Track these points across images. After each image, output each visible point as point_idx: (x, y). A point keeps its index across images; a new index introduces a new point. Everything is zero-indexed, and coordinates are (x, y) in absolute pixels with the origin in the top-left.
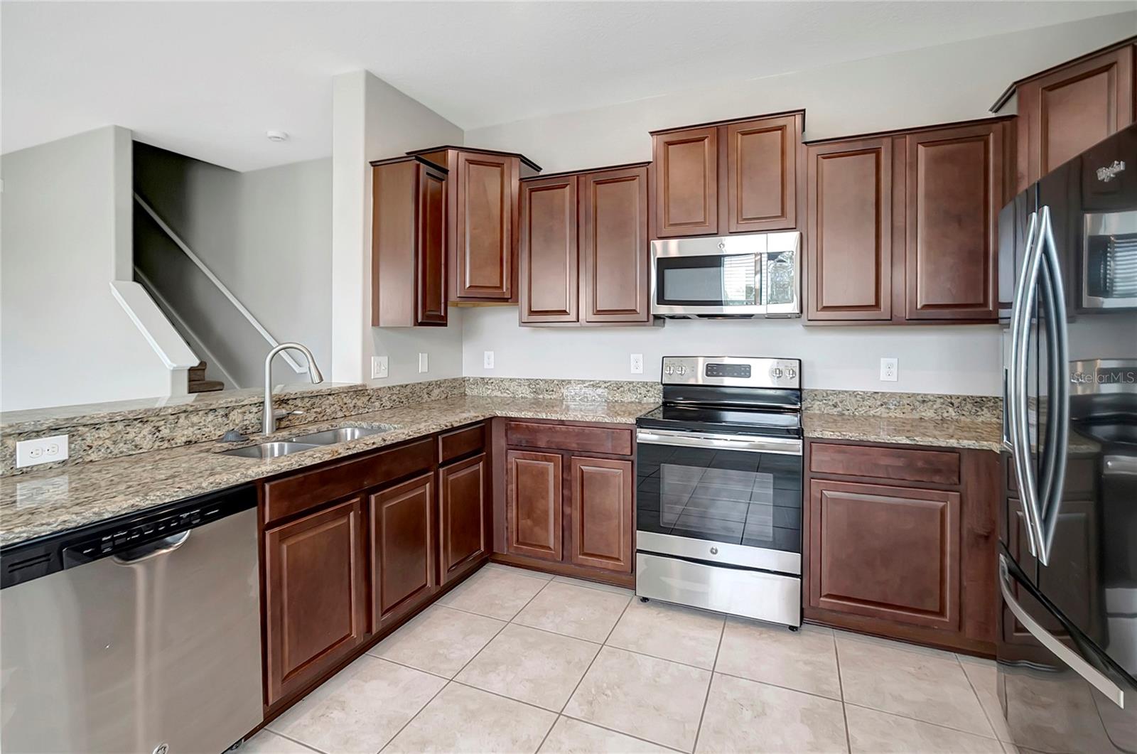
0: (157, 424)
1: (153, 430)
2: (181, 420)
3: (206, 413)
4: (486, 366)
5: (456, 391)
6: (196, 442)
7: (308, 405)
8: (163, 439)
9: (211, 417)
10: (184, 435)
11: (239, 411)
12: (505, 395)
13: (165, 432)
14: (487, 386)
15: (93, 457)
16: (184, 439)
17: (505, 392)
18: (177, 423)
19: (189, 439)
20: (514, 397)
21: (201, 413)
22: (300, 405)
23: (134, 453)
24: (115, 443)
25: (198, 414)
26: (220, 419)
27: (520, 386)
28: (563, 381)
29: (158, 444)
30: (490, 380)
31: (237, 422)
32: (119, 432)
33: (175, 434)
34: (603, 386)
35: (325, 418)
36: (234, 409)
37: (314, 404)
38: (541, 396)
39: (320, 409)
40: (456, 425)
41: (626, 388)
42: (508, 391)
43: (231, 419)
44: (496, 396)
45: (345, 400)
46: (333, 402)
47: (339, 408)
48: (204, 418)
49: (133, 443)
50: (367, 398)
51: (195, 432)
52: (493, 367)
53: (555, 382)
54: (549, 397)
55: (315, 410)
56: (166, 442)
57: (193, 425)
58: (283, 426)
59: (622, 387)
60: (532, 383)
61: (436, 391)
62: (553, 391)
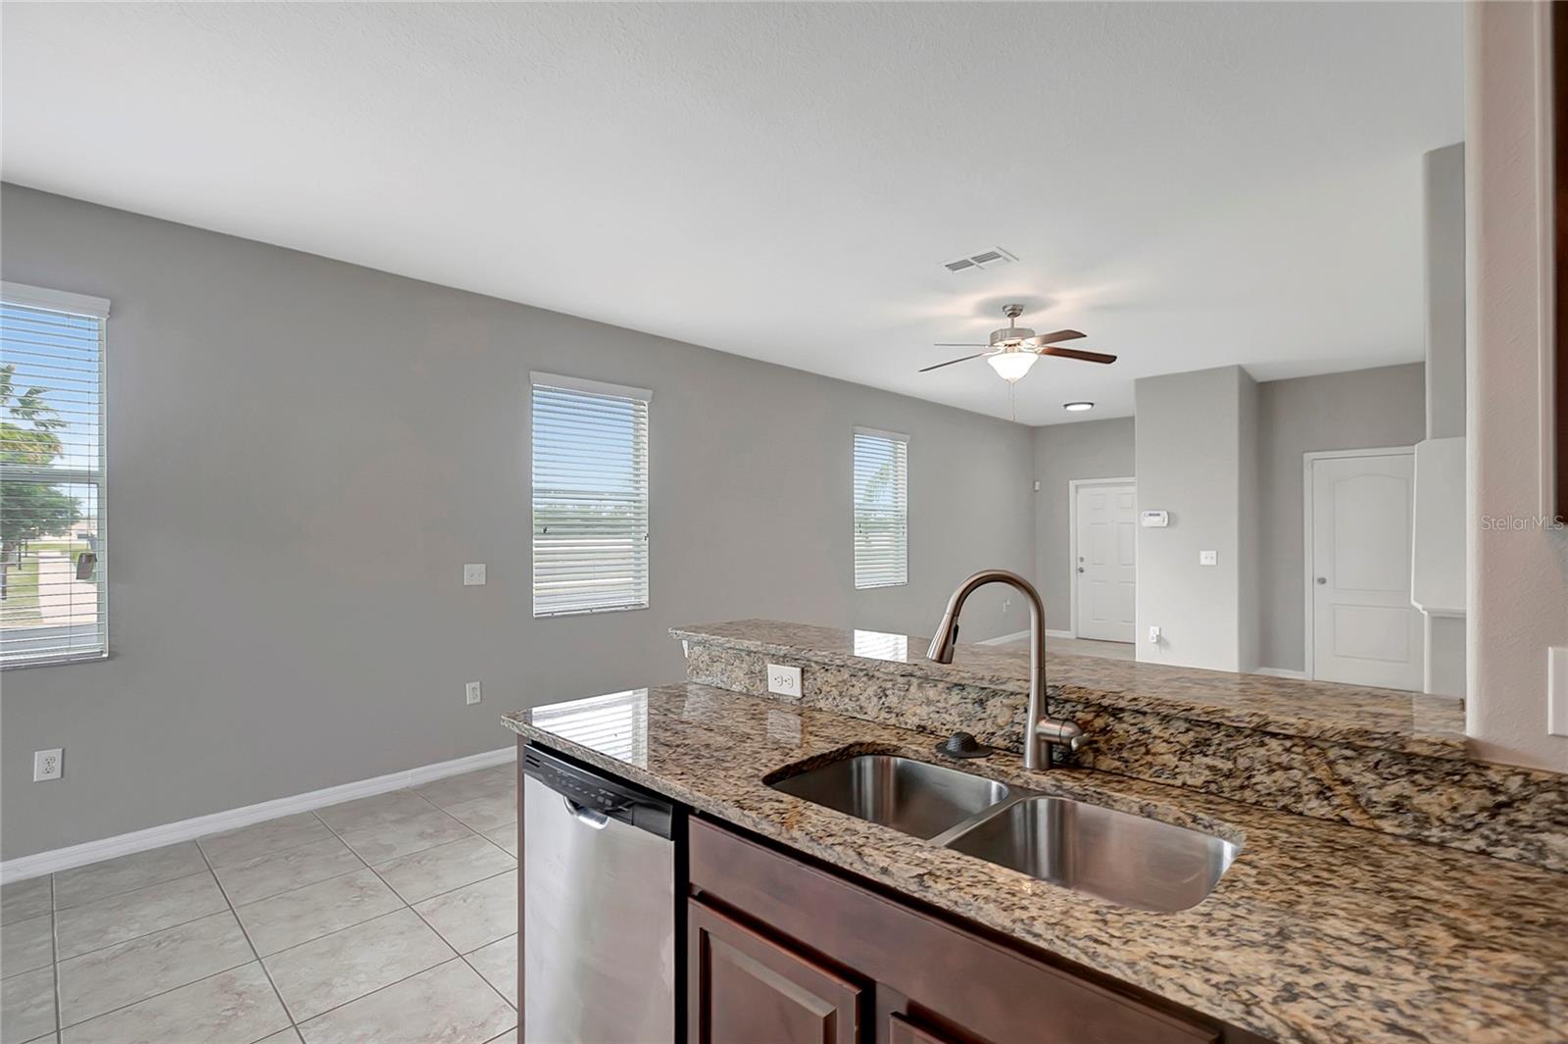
0: (884, 685)
1: (879, 691)
2: (913, 689)
3: (948, 688)
6: (932, 733)
8: (890, 710)
9: (955, 697)
10: (915, 715)
11: (1005, 701)
13: (892, 700)
15: (821, 704)
16: (916, 721)
18: (907, 690)
19: (923, 723)
21: (941, 685)
22: (1155, 732)
23: (859, 716)
25: (936, 686)
26: (970, 706)
29: (884, 715)
31: (1000, 721)
32: (844, 682)
33: (904, 707)
35: (1250, 796)
36: (995, 694)
37: (1207, 742)
39: (1230, 765)
43: (989, 712)
45: (1344, 770)
46: (1285, 759)
47: (1314, 787)
48: (944, 696)
49: (858, 703)
51: (931, 715)
55: (1208, 761)
56: (894, 715)
57: (929, 703)
58: (1103, 768)
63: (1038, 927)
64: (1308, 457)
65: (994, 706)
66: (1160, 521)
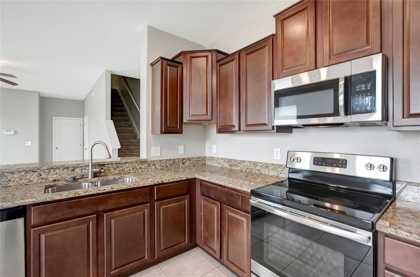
0: (40, 173)
1: (38, 175)
2: (51, 172)
3: (63, 169)
4: (213, 152)
5: (200, 163)
6: (58, 180)
7: (115, 167)
8: (43, 179)
9: (66, 171)
10: (52, 177)
11: (79, 169)
12: (219, 166)
13: (44, 176)
14: (213, 161)
15: (11, 184)
16: (53, 179)
17: (219, 165)
18: (49, 172)
19: (55, 179)
20: (223, 167)
21: (61, 169)
22: (111, 167)
23: (29, 183)
24: (20, 179)
25: (59, 169)
26: (70, 172)
27: (225, 162)
28: (242, 161)
29: (40, 180)
30: (214, 158)
31: (78, 173)
32: (23, 175)
33: (48, 177)
34: (259, 165)
35: (124, 172)
36: (77, 168)
37: (119, 166)
38: (233, 168)
39: (122, 169)
40: (165, 181)
41: (271, 168)
42: (220, 164)
43: (75, 172)
44: (216, 166)
45: (135, 165)
46: (128, 166)
47: (132, 169)
48: (62, 171)
49: (29, 180)
50: (148, 164)
51: (58, 176)
52: (215, 152)
53: (239, 161)
54: (236, 169)
55: (119, 169)
56: (44, 180)
57: (57, 174)
58: (102, 175)
59: (269, 167)
60: (229, 161)
61: (188, 163)
62: (238, 166)
63: (131, 185)
64: (54, 118)
65: (77, 170)
66: (12, 133)
